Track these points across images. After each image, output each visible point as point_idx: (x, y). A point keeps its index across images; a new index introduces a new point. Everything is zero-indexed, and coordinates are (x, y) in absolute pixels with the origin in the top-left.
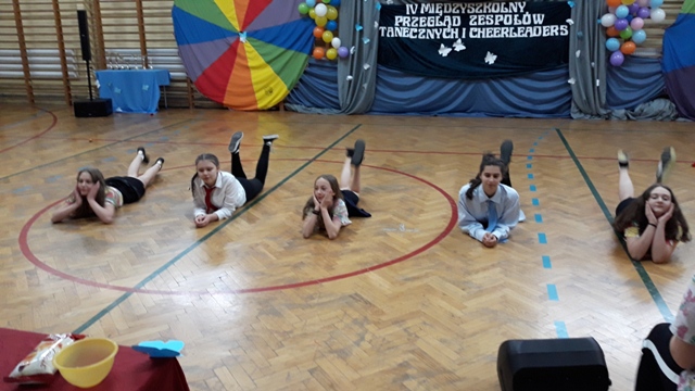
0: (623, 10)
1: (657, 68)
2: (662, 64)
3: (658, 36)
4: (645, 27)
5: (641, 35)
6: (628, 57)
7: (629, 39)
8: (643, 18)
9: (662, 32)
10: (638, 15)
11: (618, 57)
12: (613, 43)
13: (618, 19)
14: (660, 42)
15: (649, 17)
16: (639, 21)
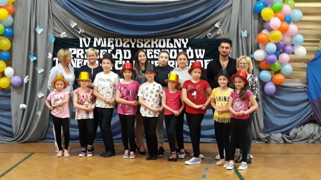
0: (272, 47)
1: (304, 97)
2: (308, 93)
3: (302, 69)
4: (291, 61)
5: (288, 68)
6: (279, 87)
7: (278, 72)
8: (288, 54)
9: (305, 65)
10: (284, 51)
11: (270, 87)
12: (265, 75)
13: (268, 54)
14: (304, 74)
15: (293, 53)
16: (285, 57)
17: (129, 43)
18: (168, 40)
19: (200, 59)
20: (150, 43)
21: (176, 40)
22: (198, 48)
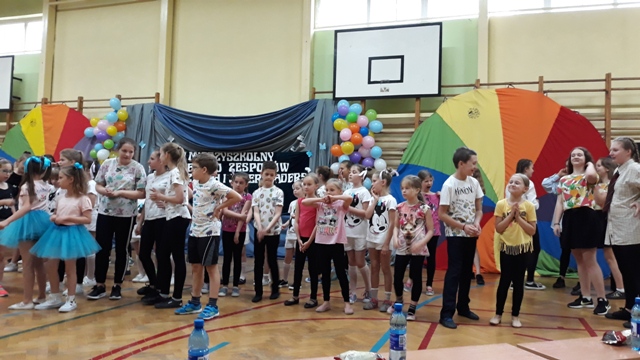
15: (374, 167)
17: (220, 157)
18: (255, 154)
19: (284, 172)
20: (239, 157)
21: (262, 154)
22: (283, 162)
